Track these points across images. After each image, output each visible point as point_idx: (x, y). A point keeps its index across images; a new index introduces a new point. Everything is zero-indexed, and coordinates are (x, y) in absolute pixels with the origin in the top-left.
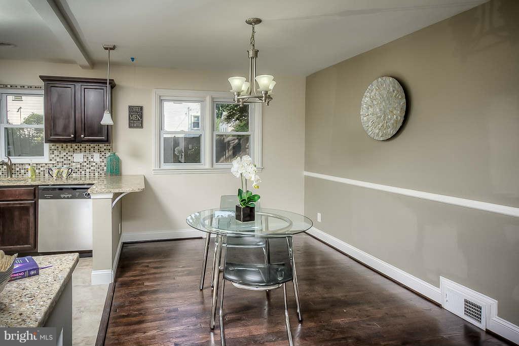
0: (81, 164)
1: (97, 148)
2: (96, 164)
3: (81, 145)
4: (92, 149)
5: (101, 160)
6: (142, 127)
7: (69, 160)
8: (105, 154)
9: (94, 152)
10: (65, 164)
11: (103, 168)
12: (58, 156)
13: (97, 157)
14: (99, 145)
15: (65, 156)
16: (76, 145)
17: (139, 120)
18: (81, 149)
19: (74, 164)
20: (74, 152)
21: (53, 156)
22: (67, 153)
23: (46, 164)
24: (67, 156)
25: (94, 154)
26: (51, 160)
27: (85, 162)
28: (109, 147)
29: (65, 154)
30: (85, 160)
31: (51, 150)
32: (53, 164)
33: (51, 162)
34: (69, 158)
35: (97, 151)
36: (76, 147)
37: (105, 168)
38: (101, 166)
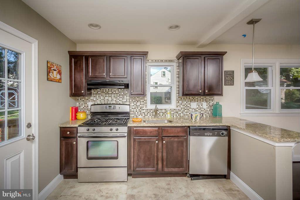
0: (195, 109)
1: (204, 99)
2: (204, 109)
3: (195, 97)
4: (202, 100)
5: (207, 107)
6: (233, 85)
7: (188, 107)
8: (210, 103)
9: (203, 101)
10: (185, 109)
11: (208, 112)
12: (181, 104)
13: (205, 105)
14: (206, 97)
15: (185, 104)
16: (192, 97)
17: (232, 80)
18: (195, 100)
19: (191, 109)
20: (191, 101)
21: (179, 104)
22: (187, 103)
23: (175, 109)
24: (187, 104)
25: (203, 103)
26: (177, 107)
27: (198, 108)
28: (212, 99)
29: (186, 103)
30: (198, 107)
31: (177, 100)
32: (179, 109)
33: (177, 108)
34: (188, 105)
35: (204, 101)
36: (192, 99)
37: (210, 112)
38: (207, 111)
